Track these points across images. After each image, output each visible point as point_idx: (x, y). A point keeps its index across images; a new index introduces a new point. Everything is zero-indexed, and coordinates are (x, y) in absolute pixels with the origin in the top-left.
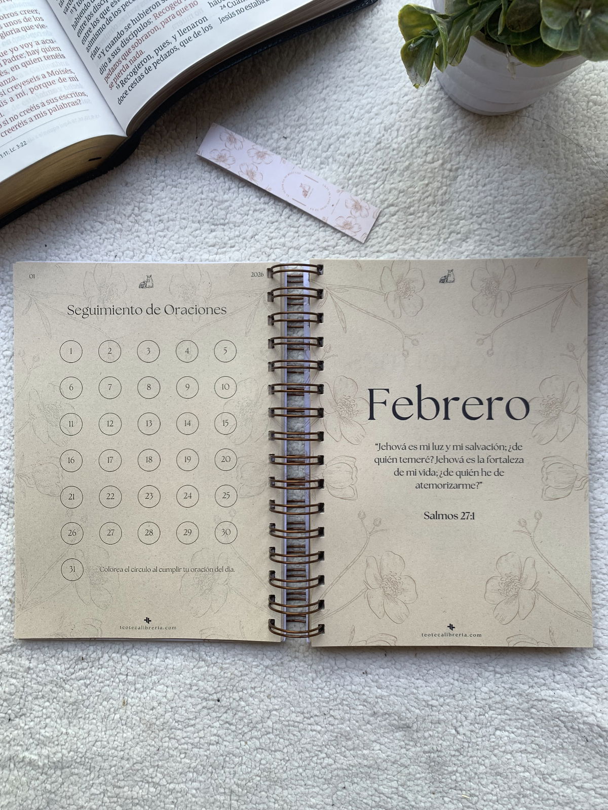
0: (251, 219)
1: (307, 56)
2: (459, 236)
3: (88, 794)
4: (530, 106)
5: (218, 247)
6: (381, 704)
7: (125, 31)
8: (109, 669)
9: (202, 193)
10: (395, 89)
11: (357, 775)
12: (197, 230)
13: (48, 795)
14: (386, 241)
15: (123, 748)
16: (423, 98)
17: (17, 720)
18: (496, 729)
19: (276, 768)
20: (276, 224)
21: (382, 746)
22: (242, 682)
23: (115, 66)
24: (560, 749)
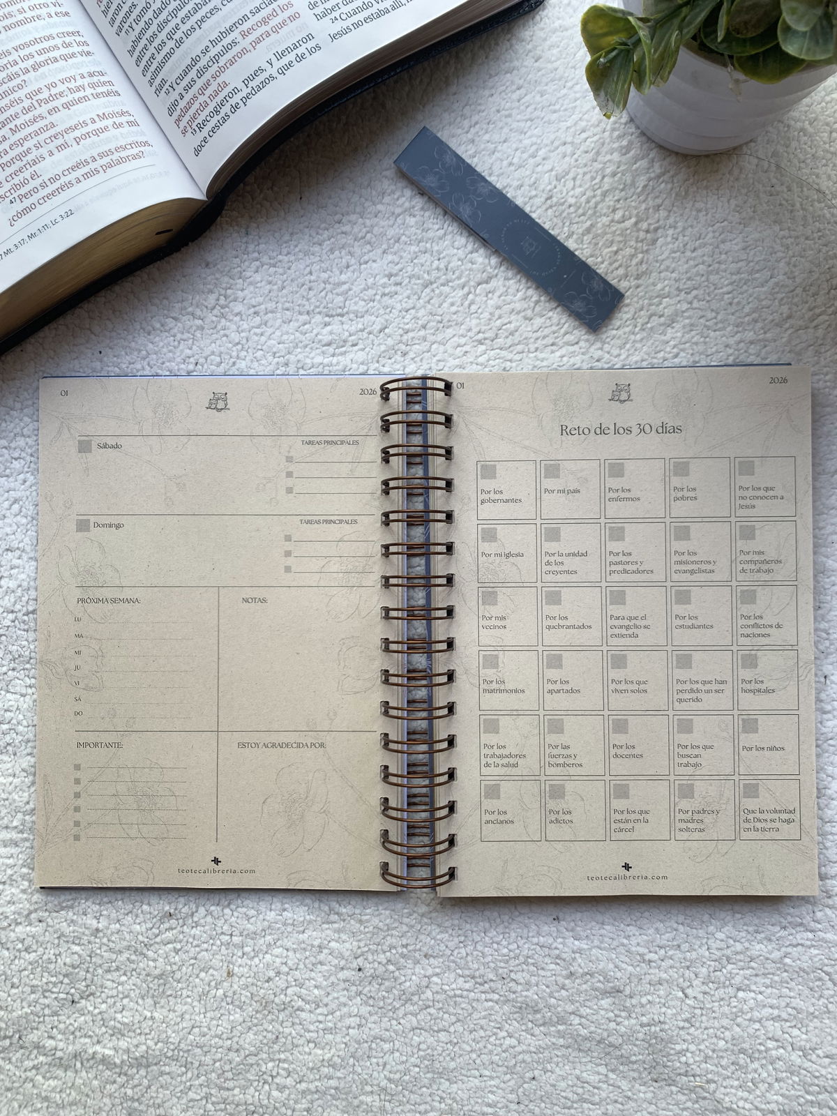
0: (378, 306)
1: (447, 83)
2: (662, 319)
3: (184, 1101)
4: (751, 141)
5: (335, 346)
6: (580, 960)
7: (201, 55)
8: (207, 928)
9: (311, 273)
10: (568, 124)
11: (550, 1061)
12: (305, 324)
13: (129, 1103)
14: (562, 331)
15: (230, 1036)
16: (607, 134)
17: (83, 1001)
18: (739, 989)
19: (440, 1055)
20: (413, 311)
21: (583, 1020)
22: (389, 938)
23: (190, 104)
24: (825, 1013)
